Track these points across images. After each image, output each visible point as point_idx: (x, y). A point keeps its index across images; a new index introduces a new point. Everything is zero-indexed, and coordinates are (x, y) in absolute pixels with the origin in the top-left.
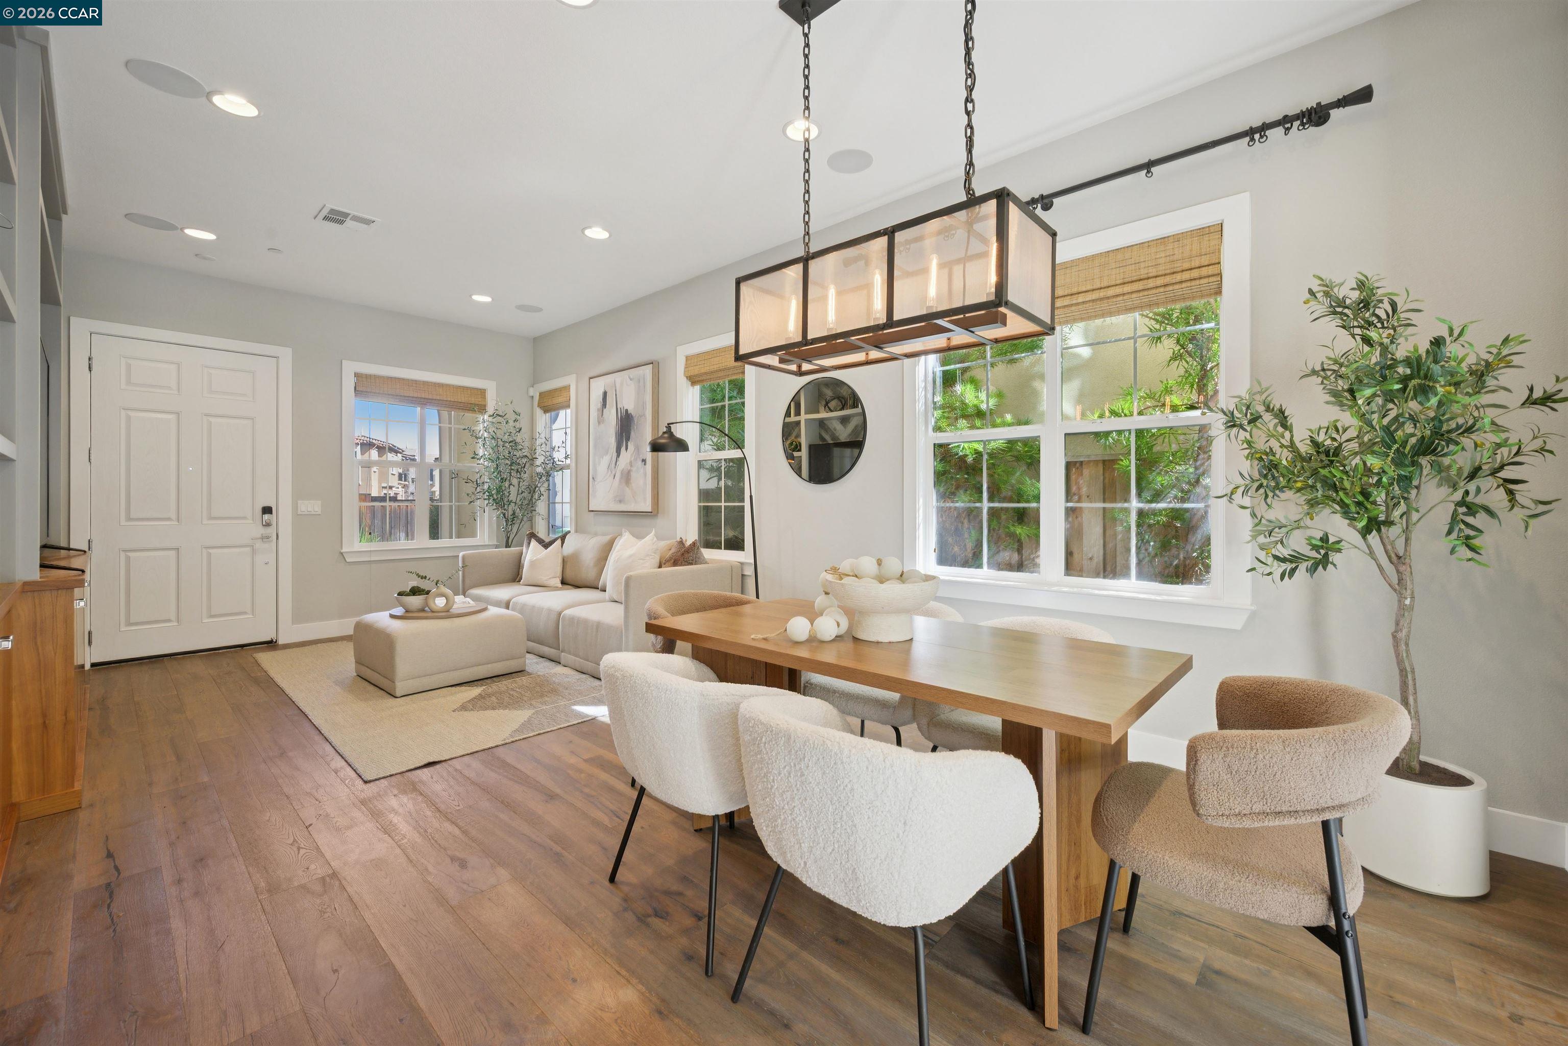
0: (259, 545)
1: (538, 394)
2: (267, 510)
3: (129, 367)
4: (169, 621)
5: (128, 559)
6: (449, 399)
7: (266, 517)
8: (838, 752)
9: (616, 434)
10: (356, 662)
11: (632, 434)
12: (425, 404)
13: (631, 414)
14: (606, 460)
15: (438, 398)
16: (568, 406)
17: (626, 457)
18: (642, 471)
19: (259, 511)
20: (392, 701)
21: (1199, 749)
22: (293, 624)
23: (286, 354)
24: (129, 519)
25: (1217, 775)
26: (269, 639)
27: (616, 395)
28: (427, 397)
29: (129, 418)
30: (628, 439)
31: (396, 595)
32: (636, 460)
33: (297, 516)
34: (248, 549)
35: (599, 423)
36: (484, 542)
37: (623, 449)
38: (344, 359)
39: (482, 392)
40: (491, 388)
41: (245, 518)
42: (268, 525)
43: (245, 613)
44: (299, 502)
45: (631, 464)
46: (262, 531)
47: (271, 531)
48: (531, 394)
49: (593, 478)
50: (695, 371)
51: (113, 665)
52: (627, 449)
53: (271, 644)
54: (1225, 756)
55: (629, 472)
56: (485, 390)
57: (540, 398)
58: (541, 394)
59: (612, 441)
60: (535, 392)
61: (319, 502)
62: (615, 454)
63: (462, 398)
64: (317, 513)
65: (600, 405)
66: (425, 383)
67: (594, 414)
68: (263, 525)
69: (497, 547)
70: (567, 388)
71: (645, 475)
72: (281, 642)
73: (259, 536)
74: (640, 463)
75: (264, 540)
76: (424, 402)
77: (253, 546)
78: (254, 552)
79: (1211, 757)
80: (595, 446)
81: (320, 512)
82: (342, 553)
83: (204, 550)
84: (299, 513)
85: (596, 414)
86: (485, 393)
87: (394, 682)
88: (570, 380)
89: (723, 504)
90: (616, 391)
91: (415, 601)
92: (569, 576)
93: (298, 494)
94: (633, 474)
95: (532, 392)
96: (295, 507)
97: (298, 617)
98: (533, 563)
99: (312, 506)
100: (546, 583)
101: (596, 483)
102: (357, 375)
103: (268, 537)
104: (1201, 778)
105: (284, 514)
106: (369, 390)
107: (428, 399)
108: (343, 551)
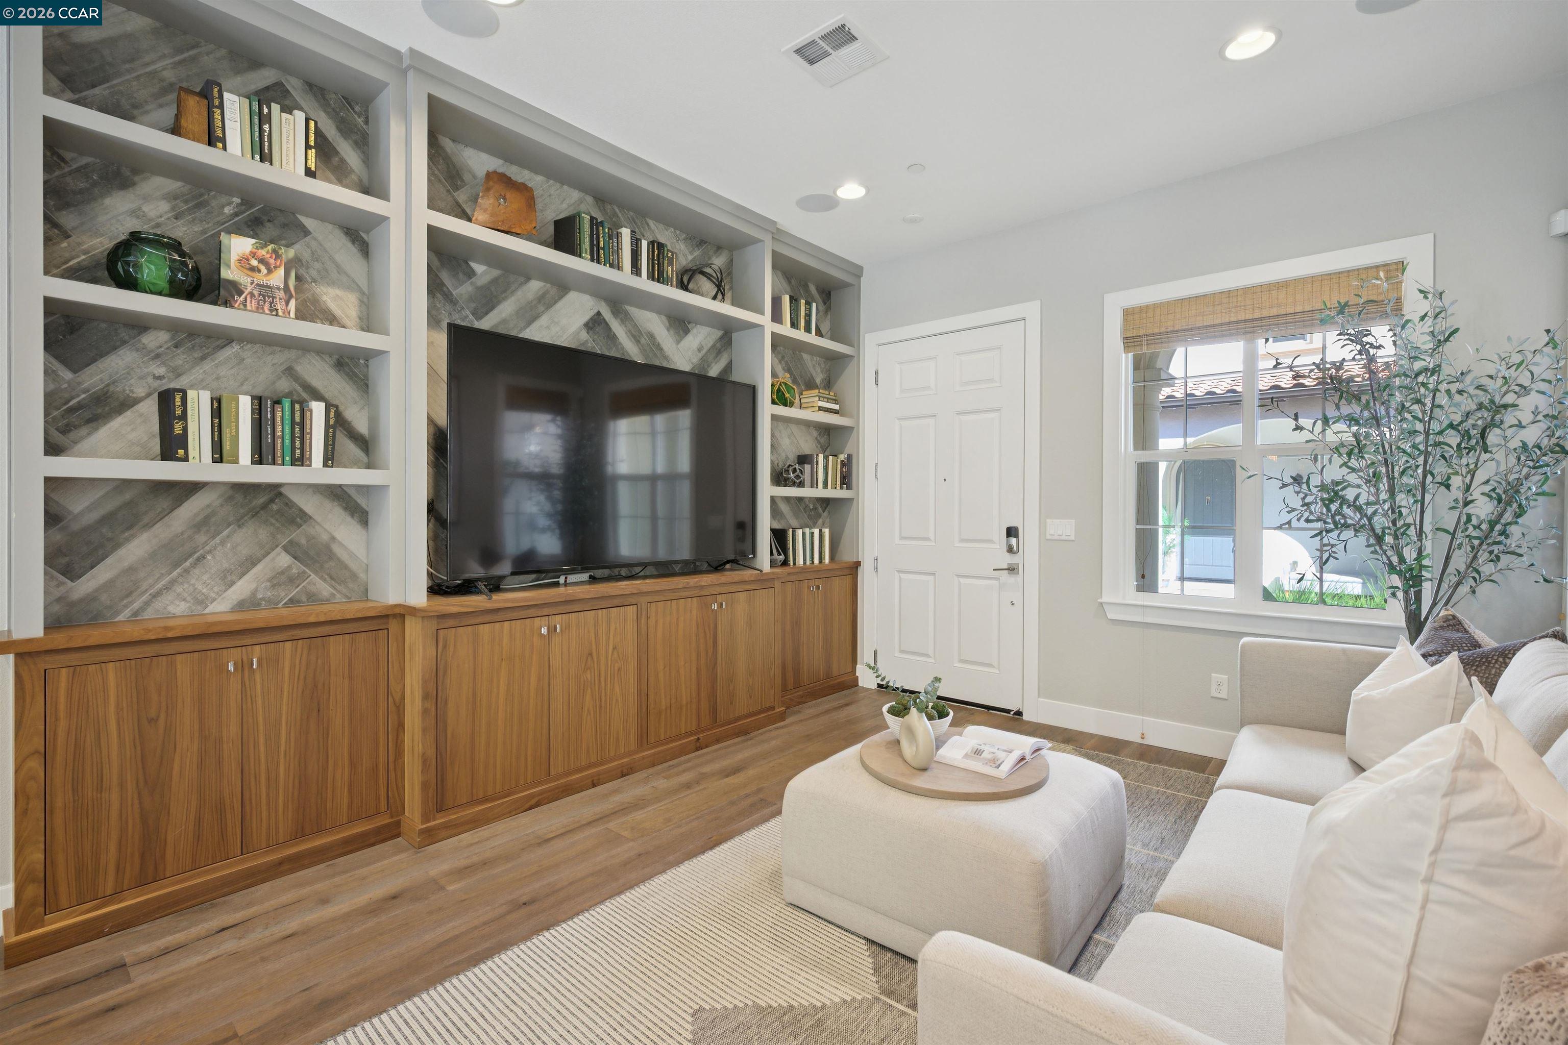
0: (1004, 577)
2: (1011, 532)
5: (900, 581)
7: (1012, 540)
19: (1003, 533)
22: (1039, 696)
23: (1029, 312)
24: (901, 537)
33: (1046, 542)
34: (993, 583)
38: (1107, 293)
39: (1392, 270)
42: (1014, 551)
43: (992, 666)
44: (1048, 522)
46: (1007, 559)
47: (1018, 559)
48: (1562, 227)
56: (1400, 264)
61: (1071, 522)
64: (1071, 539)
68: (1009, 551)
72: (1026, 717)
73: (1005, 566)
75: (1011, 572)
76: (1248, 328)
77: (999, 579)
78: (999, 587)
81: (1073, 538)
82: (1101, 604)
83: (956, 578)
84: (1048, 537)
86: (1400, 270)
93: (1047, 510)
96: (1043, 527)
97: (1043, 690)
99: (1062, 528)
102: (1126, 313)
103: (1015, 568)
105: (1029, 539)
106: (1141, 333)
107: (1253, 320)
108: (1105, 599)
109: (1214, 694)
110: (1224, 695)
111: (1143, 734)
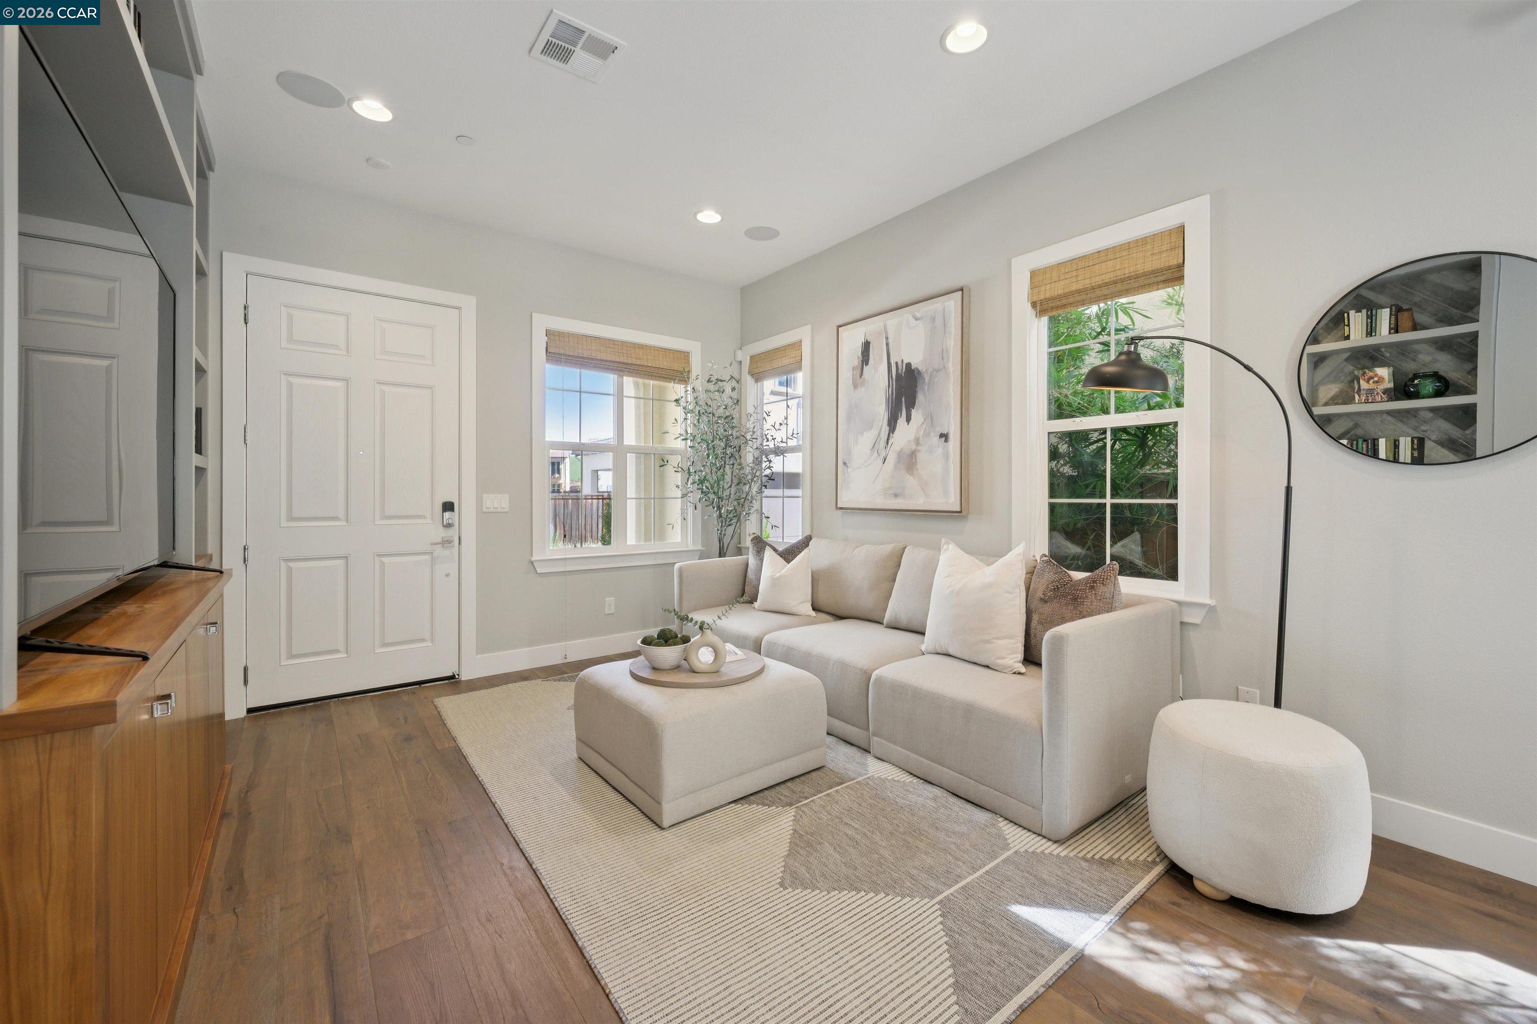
0: (439, 551)
1: (749, 358)
2: (448, 507)
3: (290, 318)
4: (336, 651)
5: (290, 570)
6: (650, 365)
7: (447, 515)
9: (888, 400)
10: (579, 739)
11: (920, 398)
12: (622, 371)
13: (917, 369)
14: (868, 437)
15: (638, 362)
16: (800, 368)
17: (905, 432)
18: (940, 450)
19: (439, 508)
20: (656, 834)
22: (478, 653)
23: (469, 303)
24: (291, 518)
26: (450, 674)
27: (887, 344)
28: (626, 361)
29: (290, 385)
30: (911, 404)
31: (639, 642)
32: (927, 435)
33: (483, 515)
34: (427, 557)
35: (855, 386)
36: (687, 547)
37: (902, 421)
38: (534, 312)
39: (685, 356)
40: (694, 348)
41: (422, 517)
42: (449, 526)
43: (423, 640)
44: (485, 496)
45: (917, 441)
46: (442, 533)
47: (453, 533)
48: (739, 358)
49: (845, 464)
50: (1048, 291)
51: (272, 711)
52: (908, 419)
53: (451, 682)
55: (913, 454)
56: (688, 353)
57: (751, 363)
58: (752, 358)
59: (881, 412)
60: (744, 356)
61: (507, 496)
62: (886, 429)
63: (664, 363)
64: (505, 510)
65: (856, 361)
66: (624, 344)
67: (846, 374)
68: (444, 526)
69: (703, 555)
70: (797, 346)
71: (946, 456)
72: (464, 677)
73: (440, 540)
74: (935, 440)
75: (446, 545)
76: (623, 368)
77: (432, 553)
78: (433, 561)
80: (849, 418)
81: (507, 509)
82: (532, 562)
83: (377, 559)
84: (485, 510)
85: (850, 375)
86: (688, 356)
87: (659, 803)
88: (803, 334)
89: (1108, 501)
90: (887, 338)
91: (669, 654)
92: (824, 600)
93: (484, 486)
94: (922, 457)
95: (740, 355)
96: (480, 501)
97: (483, 647)
98: (775, 582)
99: (498, 502)
100: (794, 610)
101: (849, 470)
102: (548, 333)
103: (450, 542)
105: (467, 512)
106: (562, 352)
107: (627, 364)
108: (533, 559)
109: (607, 612)
110: (612, 611)
111: (566, 655)
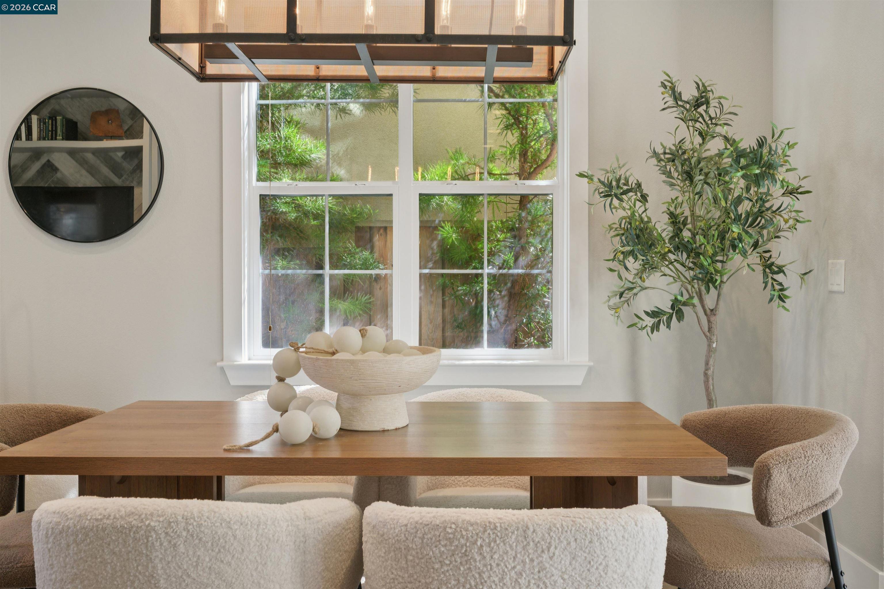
8: (594, 528)
21: (772, 466)
25: (783, 485)
54: (789, 467)
79: (780, 471)
104: (771, 490)
